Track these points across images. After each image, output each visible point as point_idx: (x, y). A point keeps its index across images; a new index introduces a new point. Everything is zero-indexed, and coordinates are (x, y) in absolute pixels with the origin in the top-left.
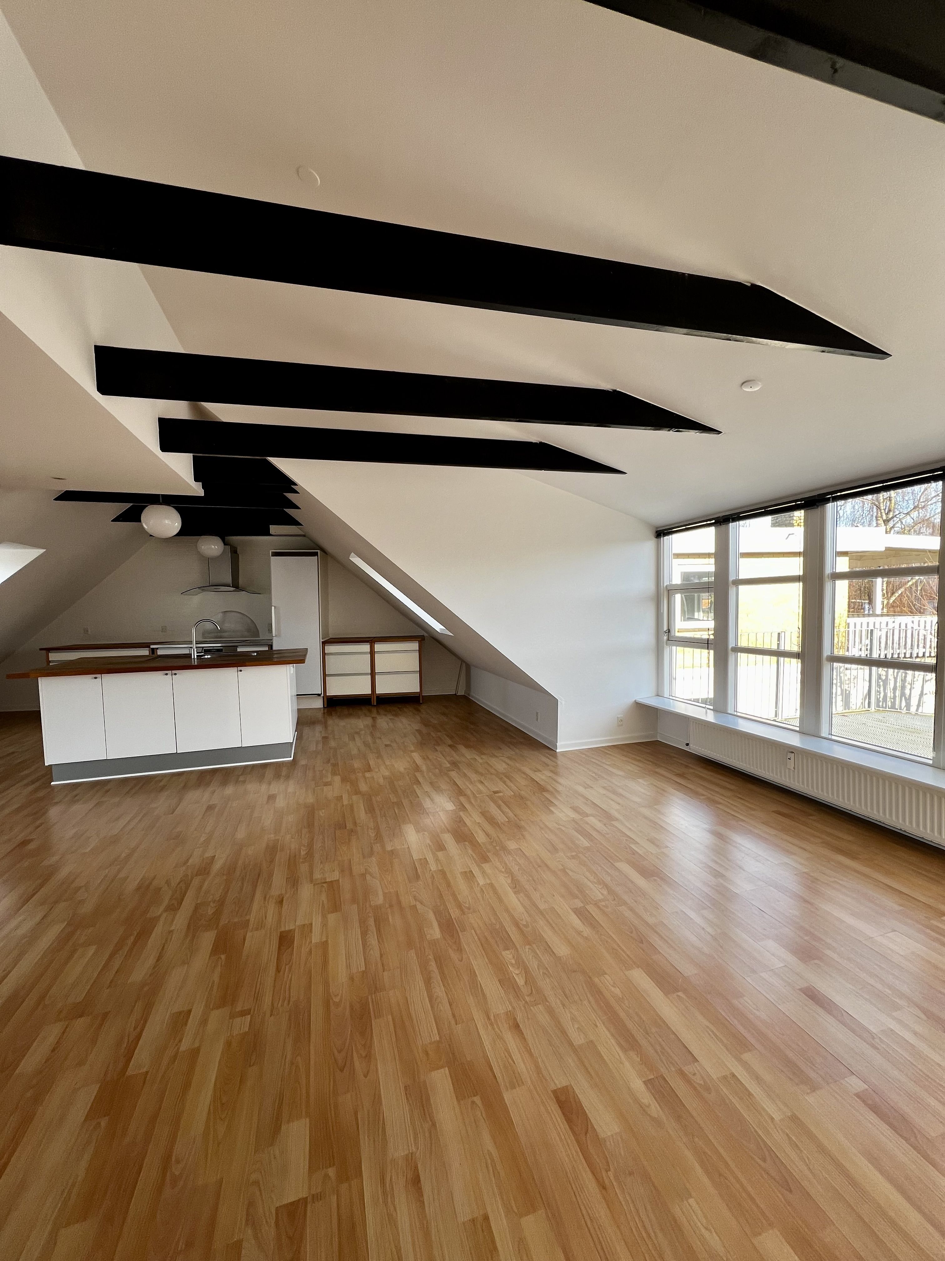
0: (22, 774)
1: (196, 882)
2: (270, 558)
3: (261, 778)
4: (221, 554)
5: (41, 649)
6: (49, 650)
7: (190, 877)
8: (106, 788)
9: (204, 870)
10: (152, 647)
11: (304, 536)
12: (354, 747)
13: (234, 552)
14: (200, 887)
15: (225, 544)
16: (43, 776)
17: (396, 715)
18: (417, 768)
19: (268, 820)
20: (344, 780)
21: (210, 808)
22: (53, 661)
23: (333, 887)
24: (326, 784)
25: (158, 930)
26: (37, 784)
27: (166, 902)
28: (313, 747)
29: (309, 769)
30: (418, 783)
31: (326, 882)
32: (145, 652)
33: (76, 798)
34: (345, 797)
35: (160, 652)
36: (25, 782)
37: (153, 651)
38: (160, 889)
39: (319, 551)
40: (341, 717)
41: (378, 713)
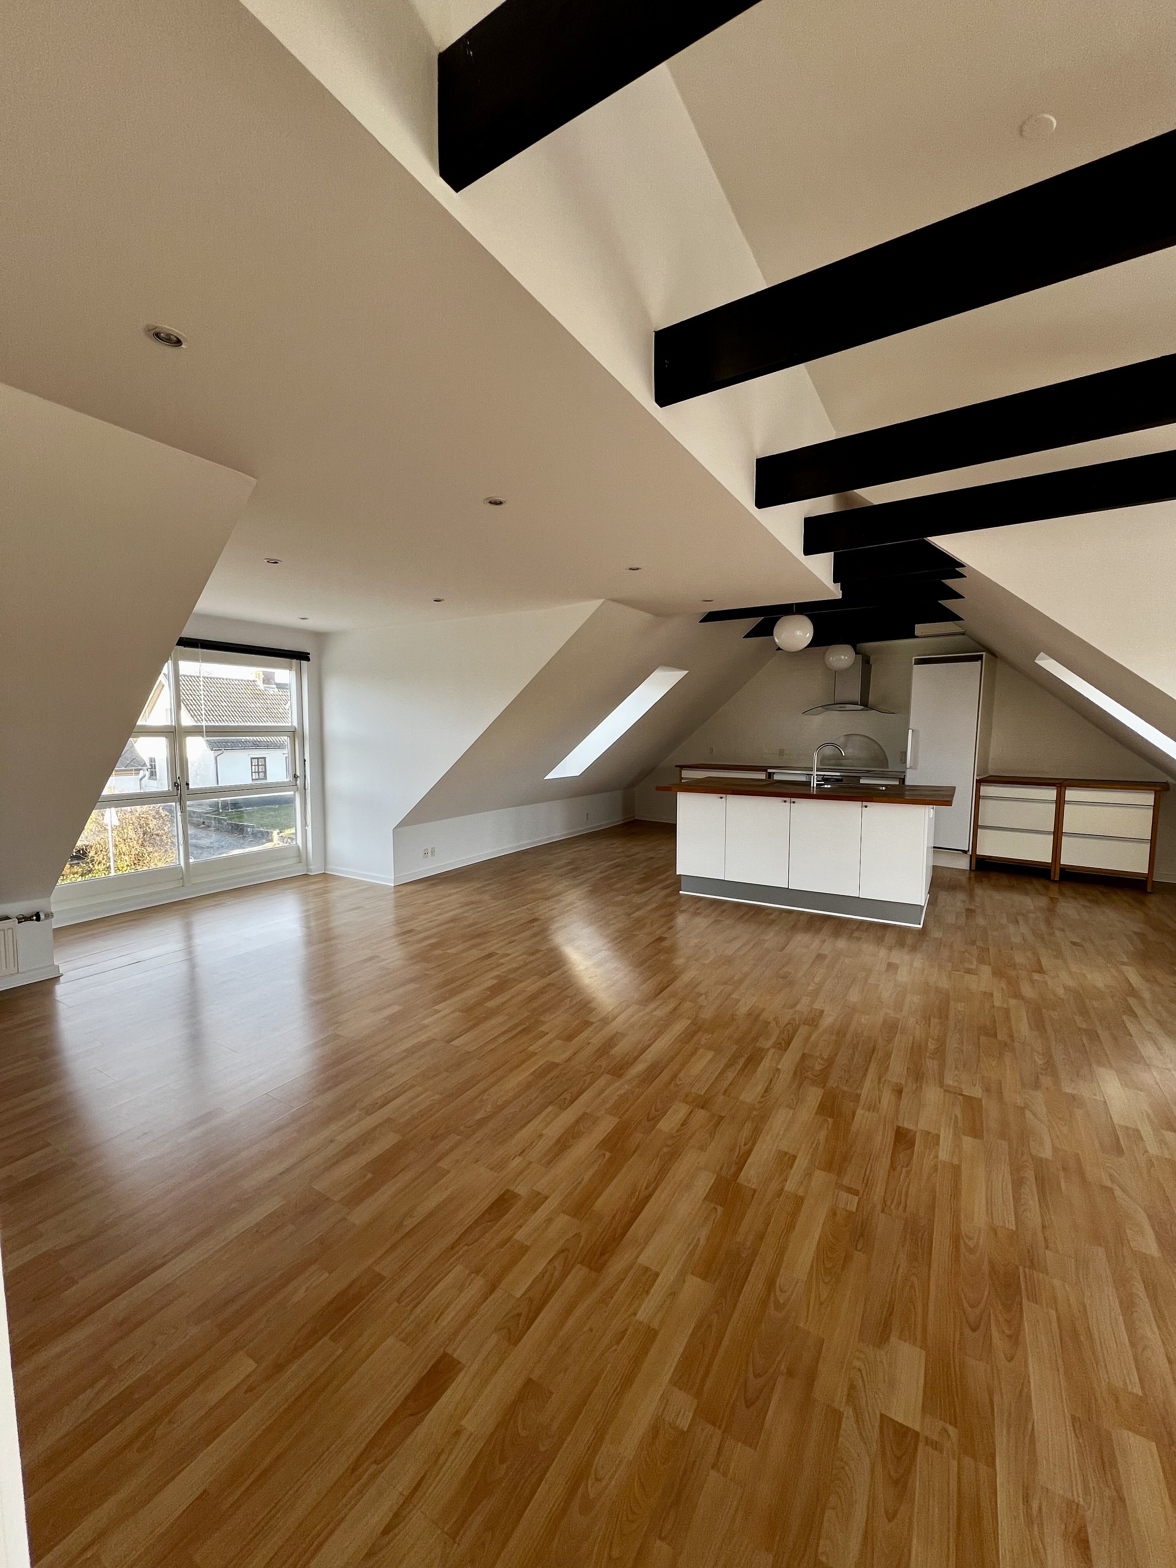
0: (659, 878)
1: (804, 1030)
2: (912, 668)
3: (880, 940)
4: (851, 666)
5: (676, 766)
6: (682, 767)
7: (797, 1022)
8: (724, 908)
9: (813, 1020)
10: (769, 771)
11: (963, 634)
12: (1017, 933)
13: (866, 662)
14: (807, 1039)
15: (856, 653)
16: (674, 884)
17: (1096, 902)
18: (1133, 992)
19: (887, 992)
20: (998, 973)
21: (820, 957)
22: (685, 778)
23: (972, 1105)
24: (969, 971)
25: (766, 1064)
26: (668, 890)
27: (774, 1039)
28: (951, 919)
29: (944, 946)
30: (1133, 1014)
31: (962, 1095)
32: (762, 776)
33: (699, 911)
34: (997, 995)
35: (776, 777)
36: (661, 885)
37: (770, 775)
38: (769, 1023)
39: (984, 653)
40: (996, 887)
41: (1062, 894)
